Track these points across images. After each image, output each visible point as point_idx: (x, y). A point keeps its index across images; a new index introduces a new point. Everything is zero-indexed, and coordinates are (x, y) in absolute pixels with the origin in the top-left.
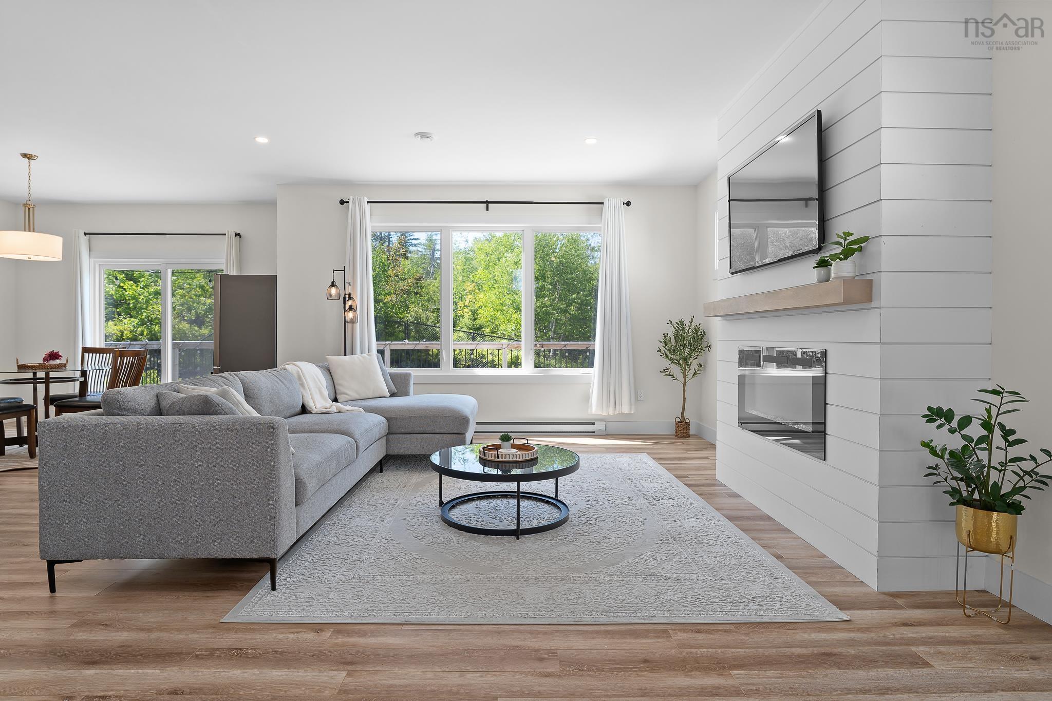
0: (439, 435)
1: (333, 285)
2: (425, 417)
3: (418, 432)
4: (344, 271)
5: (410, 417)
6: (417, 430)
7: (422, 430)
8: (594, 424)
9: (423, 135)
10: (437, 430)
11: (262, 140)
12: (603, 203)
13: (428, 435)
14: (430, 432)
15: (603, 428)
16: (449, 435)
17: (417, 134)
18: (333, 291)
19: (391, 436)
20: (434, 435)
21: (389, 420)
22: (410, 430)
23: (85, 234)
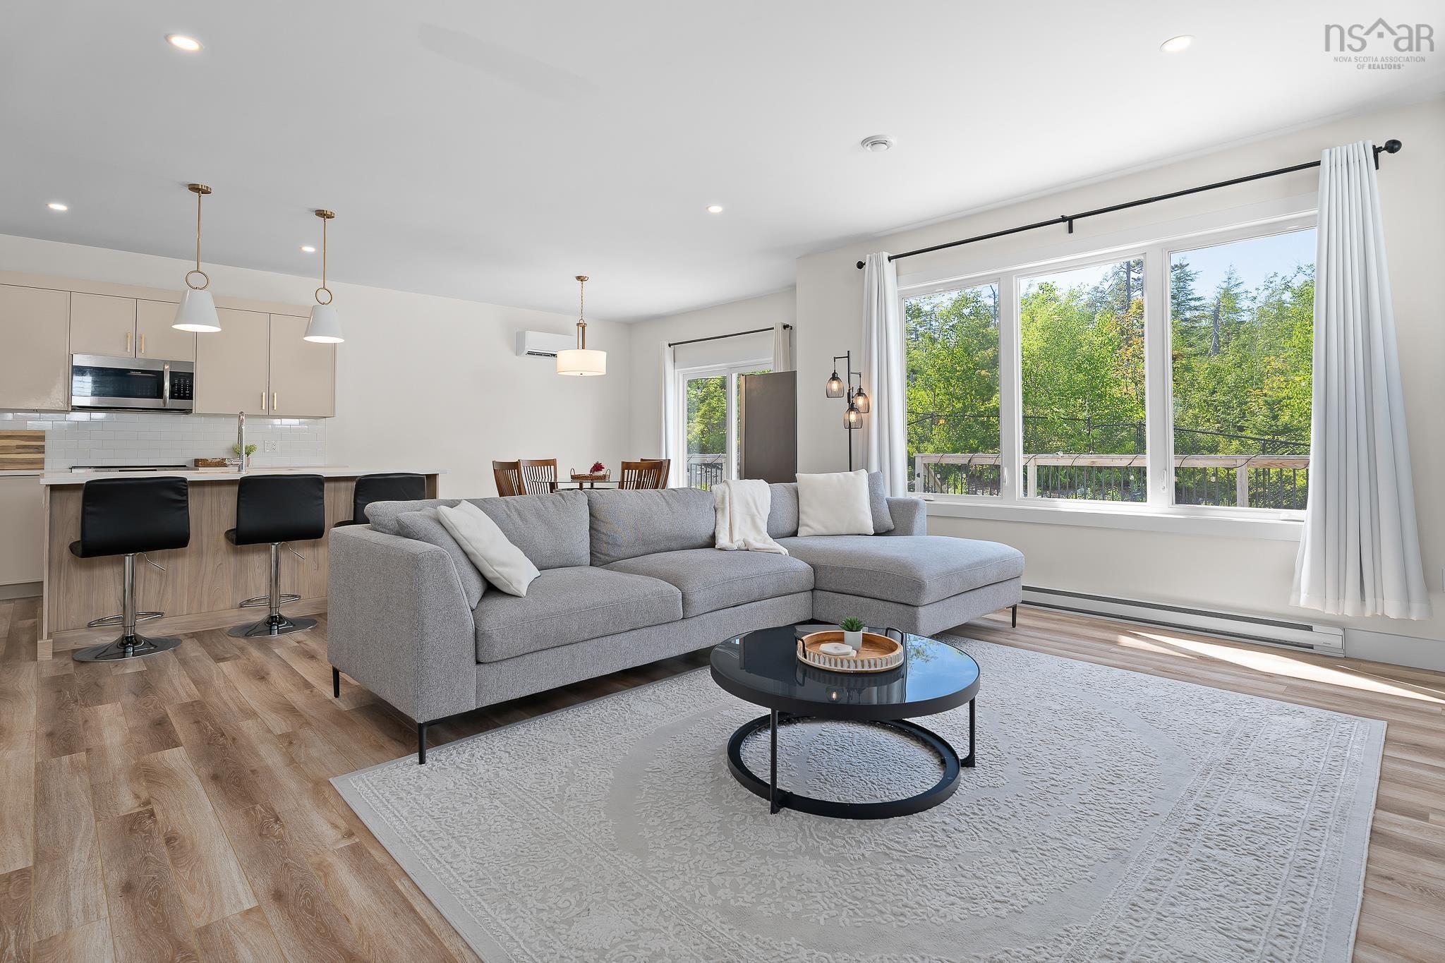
0: (880, 602)
1: (834, 377)
2: (862, 571)
3: (852, 593)
4: (848, 357)
5: (843, 569)
6: (851, 590)
7: (858, 590)
8: (1310, 629)
9: (873, 142)
10: (878, 595)
11: (715, 209)
12: (1318, 163)
13: (865, 599)
14: (868, 595)
15: (1336, 641)
16: (894, 605)
17: (864, 142)
18: (835, 385)
19: (819, 593)
20: (872, 601)
21: (815, 568)
22: (843, 588)
23: (670, 345)
